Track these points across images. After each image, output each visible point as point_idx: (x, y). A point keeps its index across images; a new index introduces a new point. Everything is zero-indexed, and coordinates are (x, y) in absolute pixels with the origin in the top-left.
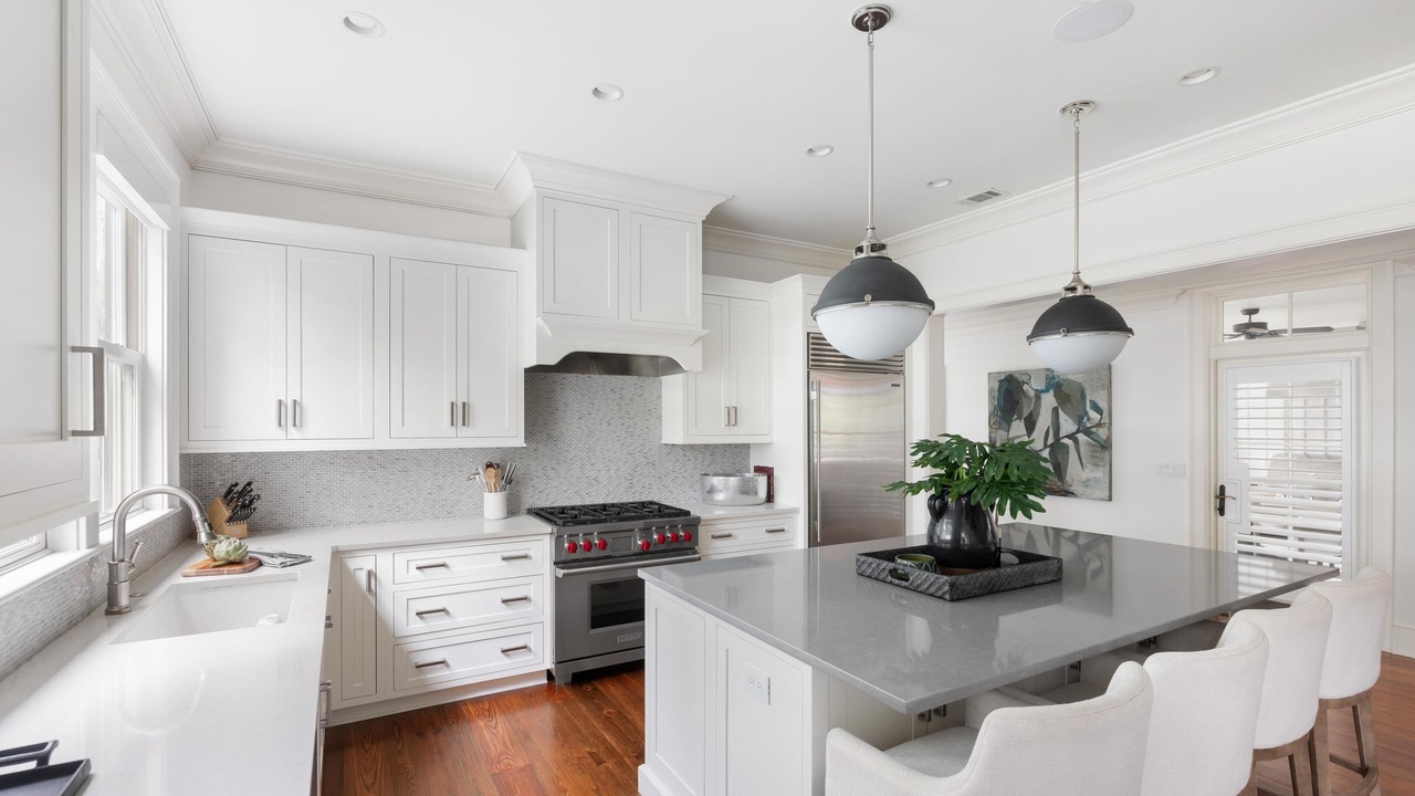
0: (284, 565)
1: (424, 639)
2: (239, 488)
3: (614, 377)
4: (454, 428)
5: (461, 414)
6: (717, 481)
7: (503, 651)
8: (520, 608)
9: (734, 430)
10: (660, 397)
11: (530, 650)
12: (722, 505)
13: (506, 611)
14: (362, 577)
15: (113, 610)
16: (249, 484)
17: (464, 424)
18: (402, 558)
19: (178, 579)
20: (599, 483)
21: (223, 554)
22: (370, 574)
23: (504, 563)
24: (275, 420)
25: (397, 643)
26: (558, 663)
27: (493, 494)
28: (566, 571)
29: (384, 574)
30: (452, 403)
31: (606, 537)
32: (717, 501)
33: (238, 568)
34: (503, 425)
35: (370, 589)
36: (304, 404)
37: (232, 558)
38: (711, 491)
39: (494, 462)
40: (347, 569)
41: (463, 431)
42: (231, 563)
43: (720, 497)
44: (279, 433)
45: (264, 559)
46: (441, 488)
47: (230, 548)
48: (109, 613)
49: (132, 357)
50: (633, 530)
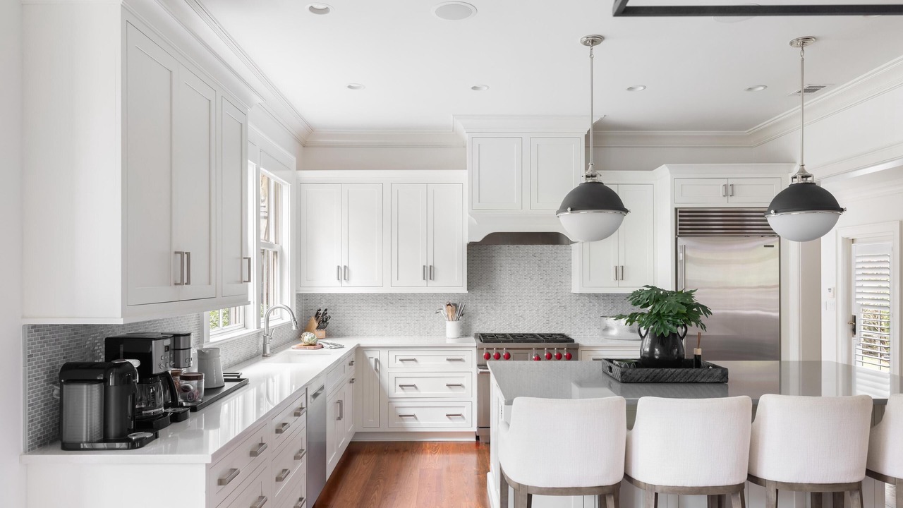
0: (331, 348)
1: (404, 401)
2: (321, 312)
3: (535, 246)
4: (425, 282)
5: (429, 273)
6: (610, 321)
7: (447, 415)
8: (458, 391)
9: (622, 283)
10: (570, 259)
11: (463, 417)
12: (613, 338)
13: (449, 392)
14: (373, 361)
15: (265, 355)
16: (326, 310)
17: (430, 279)
18: (393, 354)
19: (290, 350)
20: (524, 319)
21: (307, 340)
22: (376, 360)
23: (448, 362)
24: (336, 276)
25: (390, 401)
26: (479, 427)
27: (451, 322)
28: (482, 370)
29: (383, 362)
30: (424, 266)
31: (510, 351)
32: (612, 336)
33: (312, 347)
34: (454, 280)
35: (376, 369)
36: (350, 268)
37: (310, 342)
38: (606, 329)
39: (451, 302)
40: (366, 357)
41: (431, 283)
42: (311, 345)
43: (614, 332)
44: (338, 283)
45: (324, 345)
46: (424, 317)
47: (310, 338)
48: (263, 356)
49: (277, 248)
50: (531, 349)
